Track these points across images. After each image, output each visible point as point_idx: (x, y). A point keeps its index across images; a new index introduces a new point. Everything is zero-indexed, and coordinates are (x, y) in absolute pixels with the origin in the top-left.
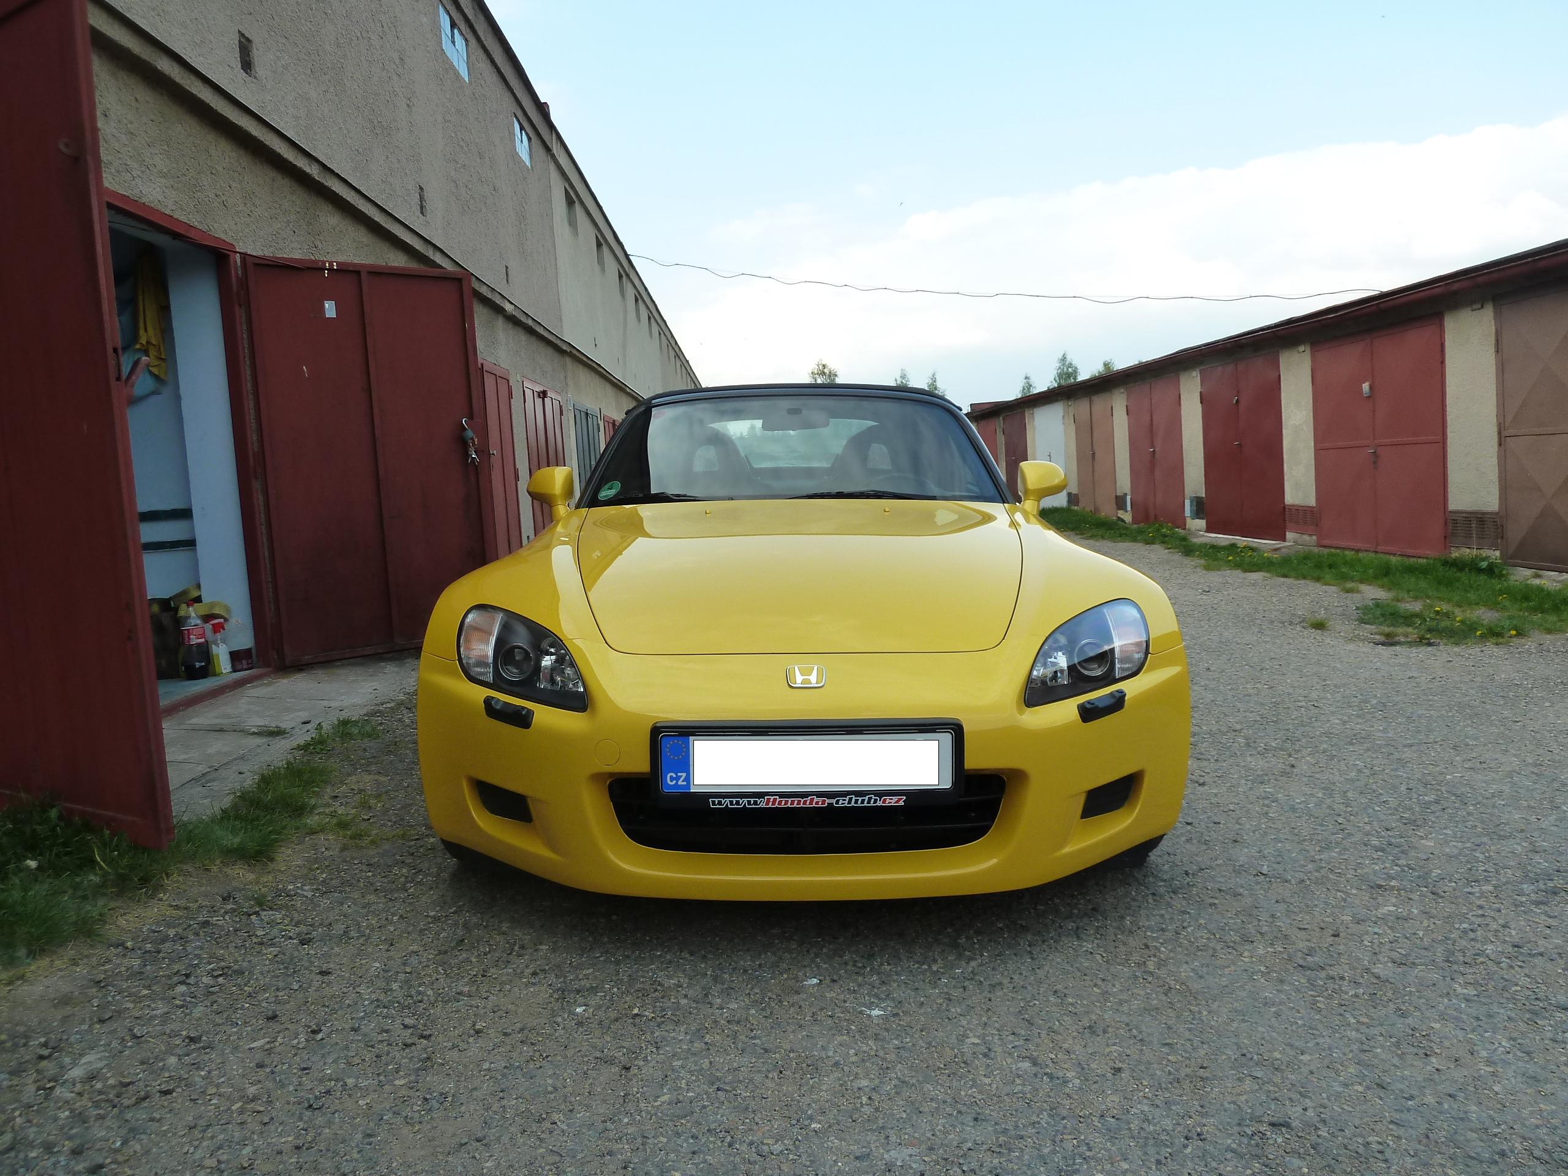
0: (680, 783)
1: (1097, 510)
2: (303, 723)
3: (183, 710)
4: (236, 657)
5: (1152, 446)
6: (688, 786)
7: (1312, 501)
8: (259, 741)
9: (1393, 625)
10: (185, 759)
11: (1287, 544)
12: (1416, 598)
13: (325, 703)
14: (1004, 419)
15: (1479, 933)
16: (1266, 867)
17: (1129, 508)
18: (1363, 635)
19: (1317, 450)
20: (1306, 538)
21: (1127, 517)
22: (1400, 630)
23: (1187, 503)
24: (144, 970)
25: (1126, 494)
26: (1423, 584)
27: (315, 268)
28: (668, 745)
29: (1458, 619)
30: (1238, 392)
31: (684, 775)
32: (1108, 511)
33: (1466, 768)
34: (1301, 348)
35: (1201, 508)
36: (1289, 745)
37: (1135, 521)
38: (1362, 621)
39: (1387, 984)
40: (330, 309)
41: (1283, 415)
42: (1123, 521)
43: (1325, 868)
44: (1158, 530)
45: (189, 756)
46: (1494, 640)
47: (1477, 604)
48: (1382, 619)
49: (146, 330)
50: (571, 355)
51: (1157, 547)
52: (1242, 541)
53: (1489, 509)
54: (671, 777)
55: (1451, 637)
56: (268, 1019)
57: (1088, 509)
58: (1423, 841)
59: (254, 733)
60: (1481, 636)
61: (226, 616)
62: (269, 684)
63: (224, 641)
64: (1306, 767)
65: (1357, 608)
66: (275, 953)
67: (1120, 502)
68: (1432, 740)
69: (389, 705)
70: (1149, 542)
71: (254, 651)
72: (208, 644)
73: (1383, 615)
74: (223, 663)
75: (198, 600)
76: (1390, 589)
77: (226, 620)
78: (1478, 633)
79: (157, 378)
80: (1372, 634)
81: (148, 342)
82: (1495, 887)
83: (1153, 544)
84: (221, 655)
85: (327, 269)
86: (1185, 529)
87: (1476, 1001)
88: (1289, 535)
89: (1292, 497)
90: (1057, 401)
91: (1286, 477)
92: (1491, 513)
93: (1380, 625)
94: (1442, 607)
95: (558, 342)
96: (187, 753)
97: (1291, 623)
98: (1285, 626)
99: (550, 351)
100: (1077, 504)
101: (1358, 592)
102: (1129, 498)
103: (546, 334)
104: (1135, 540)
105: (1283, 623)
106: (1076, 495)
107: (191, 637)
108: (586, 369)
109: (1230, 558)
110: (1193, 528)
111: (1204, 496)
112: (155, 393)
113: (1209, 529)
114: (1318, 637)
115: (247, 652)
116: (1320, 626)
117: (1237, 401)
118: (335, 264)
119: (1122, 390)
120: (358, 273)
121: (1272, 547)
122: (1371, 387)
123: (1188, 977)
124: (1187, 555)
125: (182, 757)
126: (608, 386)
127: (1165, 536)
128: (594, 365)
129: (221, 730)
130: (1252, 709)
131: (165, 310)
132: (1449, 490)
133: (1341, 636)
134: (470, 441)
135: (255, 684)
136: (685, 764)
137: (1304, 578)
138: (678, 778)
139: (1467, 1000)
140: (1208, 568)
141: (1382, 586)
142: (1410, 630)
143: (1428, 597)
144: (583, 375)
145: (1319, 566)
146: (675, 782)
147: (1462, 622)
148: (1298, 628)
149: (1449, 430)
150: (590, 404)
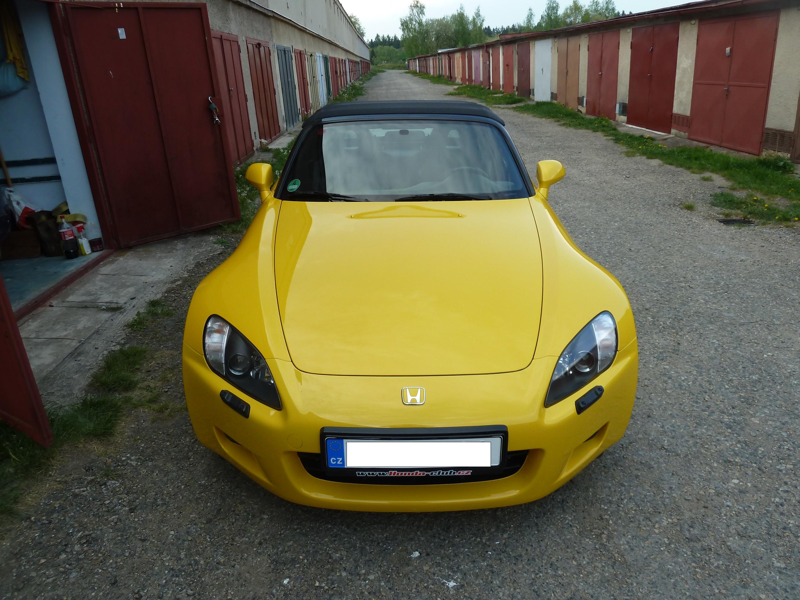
0: (338, 463)
1: (566, 104)
2: (131, 299)
3: (64, 289)
4: (94, 244)
5: (601, 71)
6: (343, 464)
7: (688, 113)
8: (106, 315)
9: (730, 208)
10: (65, 336)
11: (671, 136)
12: (743, 188)
13: (143, 279)
14: (518, 46)
15: (785, 507)
16: (666, 441)
17: (585, 105)
18: (713, 215)
19: (695, 84)
20: (682, 133)
21: (583, 110)
22: (733, 212)
23: (618, 106)
24: (41, 540)
25: (583, 97)
26: (747, 178)
27: (109, 8)
28: (331, 443)
29: (766, 205)
30: (653, 44)
31: (341, 459)
32: (573, 106)
33: (774, 347)
34: (693, 22)
35: (625, 110)
36: (676, 324)
37: (588, 112)
38: (713, 205)
39: (735, 555)
40: (122, 33)
41: (678, 61)
42: (581, 112)
43: (699, 443)
44: (601, 122)
45: (67, 332)
46: (785, 224)
47: (777, 194)
48: (724, 204)
49: (12, 51)
50: (273, 17)
51: (599, 134)
52: (648, 132)
53: (788, 130)
54: (333, 460)
55: (761, 218)
56: (112, 584)
57: (562, 103)
58: (753, 419)
59: (104, 309)
60: (778, 220)
61: (84, 221)
62: (112, 262)
63: (85, 236)
64: (686, 344)
65: (711, 195)
66: (115, 520)
67: (580, 101)
68: (755, 320)
69: (179, 283)
70: (595, 130)
71: (102, 239)
72: (76, 240)
73: (725, 202)
74: (86, 247)
75: (68, 212)
76: (728, 179)
77: (84, 223)
78: (777, 218)
79: (23, 79)
80: (718, 214)
81: (14, 58)
82: (794, 465)
83: (597, 131)
84: (84, 243)
85: (117, 8)
86: (614, 120)
87: (784, 573)
88: (673, 131)
89: (677, 109)
90: (548, 38)
91: (675, 98)
92: (789, 132)
93: (723, 207)
94: (758, 196)
95: (266, 12)
96: (66, 330)
97: (674, 205)
98: (671, 207)
99: (261, 17)
100: (556, 99)
101: (712, 180)
102: (585, 99)
103: (258, 9)
104: (587, 128)
105: (670, 205)
106: (556, 94)
107: (66, 236)
108: (283, 24)
109: (640, 147)
110: (619, 120)
111: (627, 103)
112: (23, 88)
113: (629, 122)
114: (688, 216)
115: (99, 240)
116: (690, 208)
117: (652, 49)
118: (121, 4)
119: (586, 36)
120: (136, 9)
121: (662, 138)
122: (731, 50)
123: (625, 550)
124: (616, 143)
125: (64, 334)
126: (296, 31)
127: (604, 126)
128: (288, 21)
129: (86, 307)
130: (655, 289)
131: (21, 38)
132: (767, 116)
133: (701, 215)
134: (214, 111)
135: (105, 261)
136: (341, 453)
137: (681, 166)
138: (337, 461)
139: (780, 572)
140: (628, 155)
141: (724, 176)
142: (739, 212)
143: (750, 188)
144: (282, 28)
145: (689, 158)
146: (335, 462)
147: (768, 208)
148: (678, 209)
149: (773, 80)
150: (286, 44)
